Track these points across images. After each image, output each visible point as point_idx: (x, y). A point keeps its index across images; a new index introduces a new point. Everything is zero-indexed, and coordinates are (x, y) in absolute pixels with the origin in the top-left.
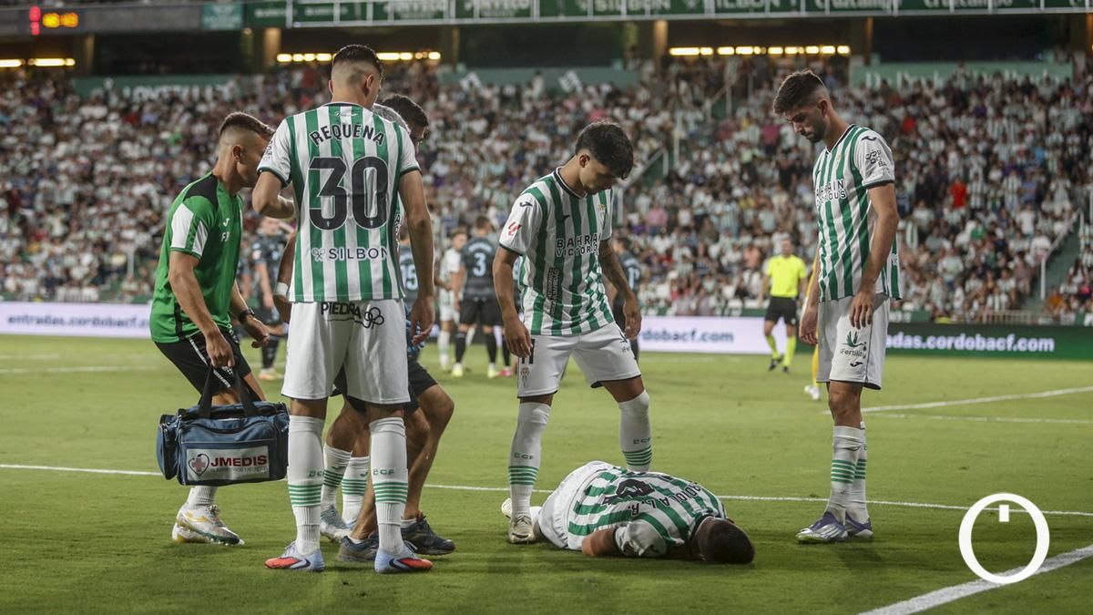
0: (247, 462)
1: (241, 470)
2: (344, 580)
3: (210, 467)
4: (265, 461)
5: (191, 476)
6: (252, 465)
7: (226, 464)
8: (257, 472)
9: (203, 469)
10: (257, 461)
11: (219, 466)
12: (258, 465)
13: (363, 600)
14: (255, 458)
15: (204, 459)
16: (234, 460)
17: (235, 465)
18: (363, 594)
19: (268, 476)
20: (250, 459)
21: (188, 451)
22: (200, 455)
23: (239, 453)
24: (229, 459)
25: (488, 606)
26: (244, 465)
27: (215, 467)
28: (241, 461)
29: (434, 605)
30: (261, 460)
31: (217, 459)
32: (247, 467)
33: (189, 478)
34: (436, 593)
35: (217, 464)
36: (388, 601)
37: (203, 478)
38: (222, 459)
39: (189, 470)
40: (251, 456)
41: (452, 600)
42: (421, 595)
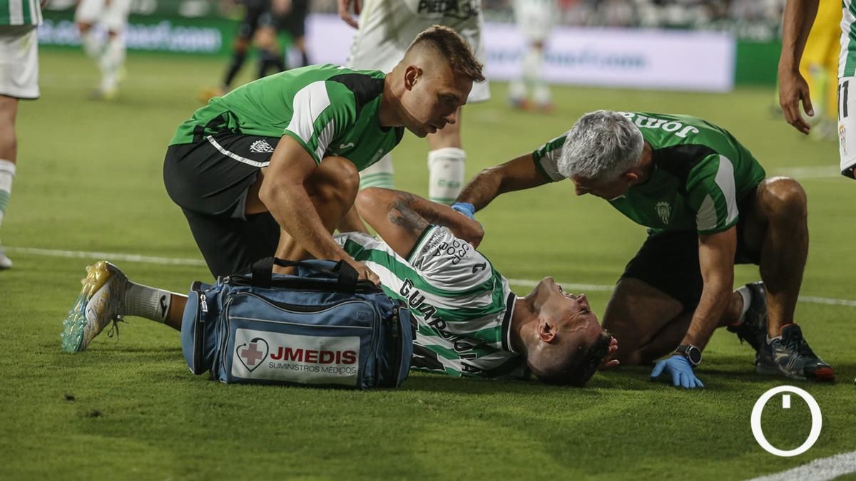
0: (327, 358)
1: (316, 369)
2: (69, 393)
3: (269, 359)
4: (353, 361)
5: (237, 371)
6: (334, 364)
7: (293, 359)
8: (338, 375)
9: (257, 361)
10: (342, 358)
11: (282, 361)
12: (342, 364)
13: (94, 422)
14: (339, 353)
15: (261, 346)
16: (308, 352)
17: (307, 360)
18: (96, 414)
19: (355, 383)
20: (331, 354)
21: (239, 331)
22: (255, 340)
23: (317, 342)
24: (300, 351)
25: (277, 434)
26: (322, 361)
27: (276, 362)
28: (318, 355)
29: (200, 431)
30: (349, 357)
31: (281, 349)
32: (325, 366)
33: (234, 373)
34: (203, 414)
35: (279, 357)
36: (132, 424)
37: (254, 375)
38: (289, 350)
39: (236, 360)
40: (335, 348)
41: (226, 424)
42: (180, 416)
